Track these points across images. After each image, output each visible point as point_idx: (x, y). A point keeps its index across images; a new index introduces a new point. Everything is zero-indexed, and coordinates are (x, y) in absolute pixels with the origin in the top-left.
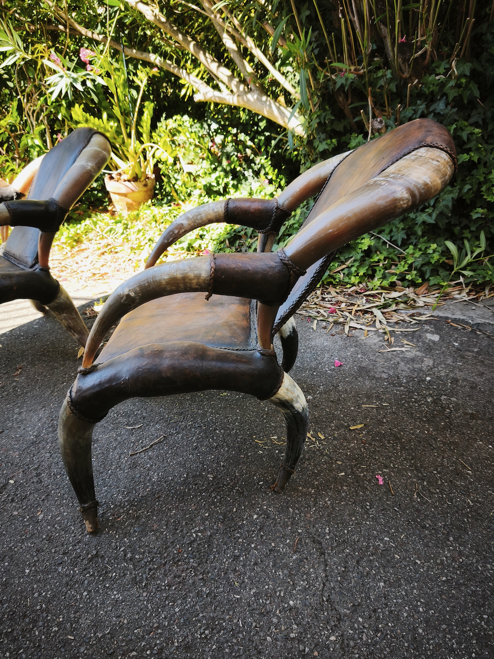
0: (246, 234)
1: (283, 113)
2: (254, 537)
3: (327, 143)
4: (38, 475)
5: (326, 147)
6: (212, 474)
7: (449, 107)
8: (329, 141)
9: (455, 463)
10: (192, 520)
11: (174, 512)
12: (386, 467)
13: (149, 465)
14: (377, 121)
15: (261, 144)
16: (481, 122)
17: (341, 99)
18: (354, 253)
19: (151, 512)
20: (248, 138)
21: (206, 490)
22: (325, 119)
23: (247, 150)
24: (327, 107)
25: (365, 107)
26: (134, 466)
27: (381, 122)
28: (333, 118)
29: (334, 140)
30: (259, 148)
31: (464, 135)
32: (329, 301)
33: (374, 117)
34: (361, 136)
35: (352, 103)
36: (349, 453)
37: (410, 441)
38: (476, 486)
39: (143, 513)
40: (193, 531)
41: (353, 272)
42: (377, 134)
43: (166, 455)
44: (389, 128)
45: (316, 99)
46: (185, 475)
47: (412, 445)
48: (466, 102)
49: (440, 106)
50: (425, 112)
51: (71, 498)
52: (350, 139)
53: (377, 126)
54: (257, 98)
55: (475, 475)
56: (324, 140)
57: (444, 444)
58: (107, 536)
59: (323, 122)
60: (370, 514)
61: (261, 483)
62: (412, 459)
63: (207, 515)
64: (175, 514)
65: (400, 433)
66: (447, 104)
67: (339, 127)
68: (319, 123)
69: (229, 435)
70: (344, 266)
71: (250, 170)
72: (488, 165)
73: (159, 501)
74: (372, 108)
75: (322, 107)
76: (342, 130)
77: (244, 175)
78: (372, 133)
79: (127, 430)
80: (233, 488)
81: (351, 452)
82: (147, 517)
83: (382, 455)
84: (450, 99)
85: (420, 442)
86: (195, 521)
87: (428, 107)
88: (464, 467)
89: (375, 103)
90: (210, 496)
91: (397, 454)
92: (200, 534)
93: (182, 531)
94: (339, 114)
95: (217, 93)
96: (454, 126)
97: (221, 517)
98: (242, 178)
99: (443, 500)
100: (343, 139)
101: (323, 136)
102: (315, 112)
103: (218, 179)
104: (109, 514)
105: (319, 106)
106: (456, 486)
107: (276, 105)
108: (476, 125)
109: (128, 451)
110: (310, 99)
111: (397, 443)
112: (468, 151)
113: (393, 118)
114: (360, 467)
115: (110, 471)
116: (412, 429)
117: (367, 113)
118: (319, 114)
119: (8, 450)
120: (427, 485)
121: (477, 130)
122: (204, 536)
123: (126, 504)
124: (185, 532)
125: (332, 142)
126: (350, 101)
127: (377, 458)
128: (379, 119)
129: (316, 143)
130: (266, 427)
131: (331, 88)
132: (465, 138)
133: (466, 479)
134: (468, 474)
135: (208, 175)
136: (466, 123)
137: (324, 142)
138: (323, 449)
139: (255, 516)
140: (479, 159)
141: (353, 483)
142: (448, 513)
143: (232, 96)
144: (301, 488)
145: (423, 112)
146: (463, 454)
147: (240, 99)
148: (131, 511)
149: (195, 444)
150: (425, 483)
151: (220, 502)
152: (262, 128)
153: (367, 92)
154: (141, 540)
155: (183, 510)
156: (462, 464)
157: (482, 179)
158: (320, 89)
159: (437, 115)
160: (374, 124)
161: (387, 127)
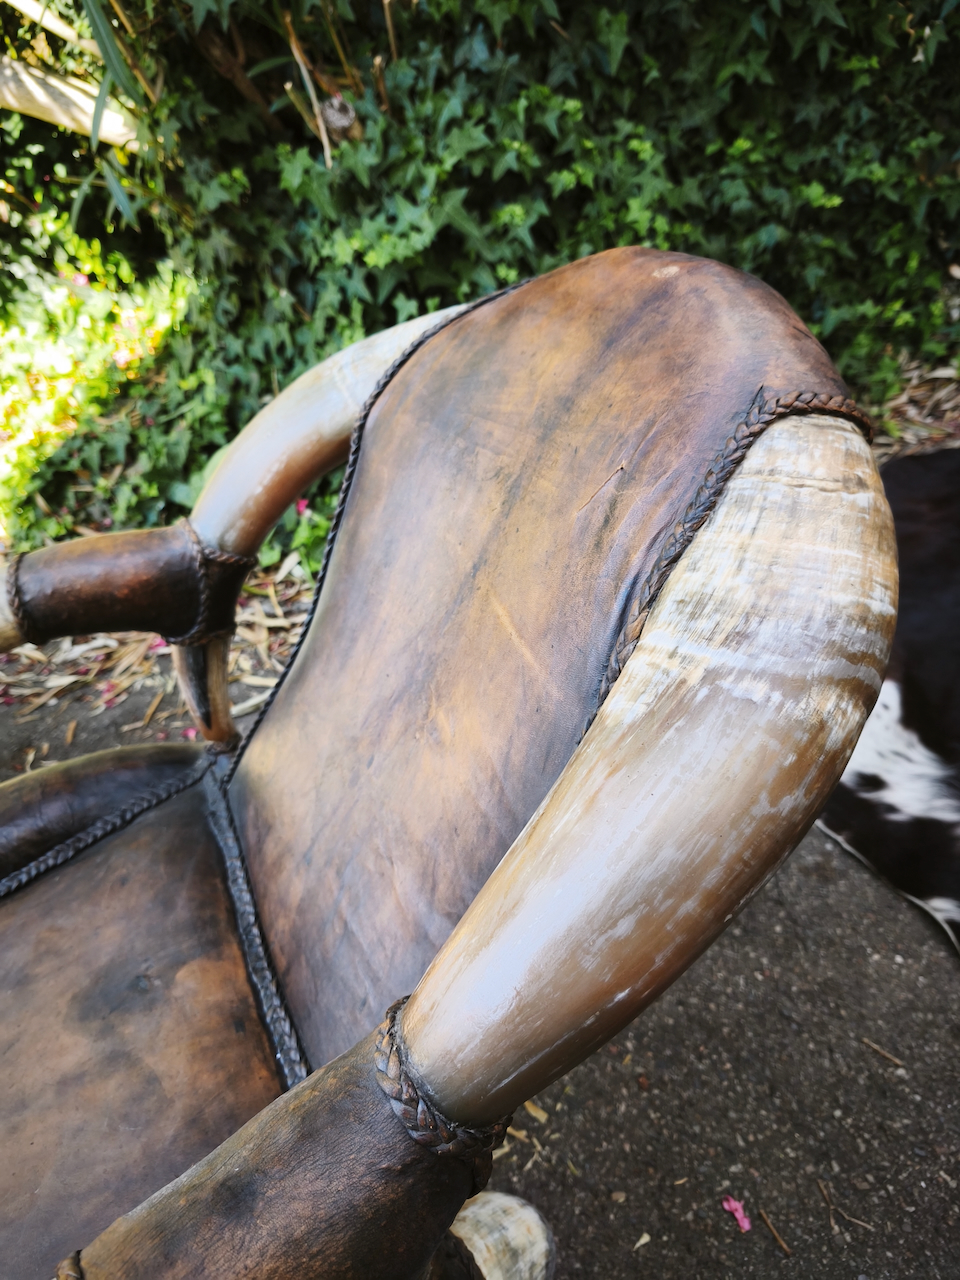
0: (85, 464)
1: (62, 95)
3: (222, 186)
5: (225, 196)
7: (500, 54)
8: (224, 178)
9: (860, 1055)
12: (731, 1154)
14: (332, 106)
15: (30, 181)
16: (573, 82)
17: (217, 52)
22: (193, 116)
24: (188, 81)
25: (289, 71)
27: (343, 109)
28: (214, 111)
29: (237, 173)
30: (28, 192)
31: (550, 121)
33: (323, 96)
34: (303, 154)
35: (250, 63)
36: (627, 1147)
37: (739, 1025)
38: (936, 1116)
42: (344, 145)
44: (370, 123)
45: (148, 60)
47: (750, 1041)
48: (531, 32)
49: (476, 51)
50: (446, 70)
52: (277, 161)
53: (340, 121)
55: (915, 1077)
56: (211, 177)
57: (810, 996)
59: (190, 124)
62: (773, 1090)
65: (708, 1009)
66: (492, 46)
67: (238, 132)
68: (183, 132)
71: (26, 260)
72: (614, 187)
74: (311, 73)
75: (173, 85)
76: (246, 137)
77: (11, 276)
78: (334, 145)
81: (631, 1138)
83: (705, 1114)
84: (498, 29)
85: (760, 1018)
87: (448, 56)
88: (885, 1062)
89: (311, 55)
91: (735, 1091)
94: (225, 96)
96: (523, 103)
99: (892, 1204)
100: (259, 162)
101: (204, 165)
102: (162, 102)
105: (166, 83)
106: (897, 1138)
108: (565, 90)
110: (135, 66)
111: (715, 1050)
112: (565, 162)
113: (369, 93)
114: (673, 1187)
116: (726, 982)
117: (300, 86)
118: (172, 103)
120: (843, 1170)
121: (572, 105)
125: (231, 177)
126: (242, 57)
127: (697, 1129)
128: (336, 102)
129: (192, 186)
131: (181, 25)
132: (553, 129)
133: (904, 1099)
134: (901, 1080)
136: (546, 90)
137: (214, 184)
138: (561, 1161)
140: (596, 179)
141: (681, 1260)
142: (923, 1246)
145: (440, 73)
146: (862, 1017)
150: (836, 1168)
152: (16, 134)
153: (284, 26)
156: (875, 1052)
157: (610, 225)
158: (152, 32)
159: (475, 75)
160: (328, 116)
161: (362, 120)
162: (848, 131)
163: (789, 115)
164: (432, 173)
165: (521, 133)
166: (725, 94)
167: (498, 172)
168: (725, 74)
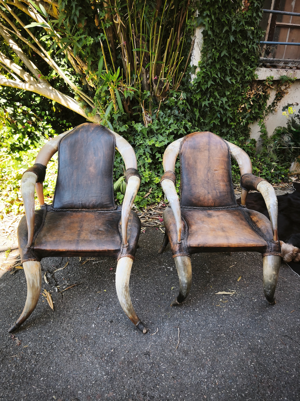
2: (269, 350)
3: (124, 127)
4: (145, 395)
5: (124, 130)
6: (222, 334)
7: (180, 113)
10: (242, 360)
11: (232, 362)
13: (192, 348)
17: (125, 103)
18: (151, 186)
19: (225, 369)
20: (29, 109)
21: (230, 343)
23: (32, 118)
26: (186, 353)
29: (126, 125)
32: (154, 215)
34: (139, 124)
36: (251, 292)
39: (222, 372)
40: (249, 364)
41: (156, 196)
43: (191, 337)
46: (213, 342)
49: (176, 112)
51: (181, 392)
52: (132, 124)
54: (46, 88)
56: (122, 125)
58: (224, 395)
60: (285, 314)
61: (243, 325)
63: (244, 353)
64: (234, 363)
69: (203, 309)
70: (149, 194)
73: (220, 362)
74: (144, 110)
79: (154, 336)
80: (237, 335)
82: (226, 372)
86: (244, 360)
87: (171, 112)
90: (235, 344)
92: (253, 364)
93: (246, 368)
95: (10, 80)
97: (250, 350)
98: (35, 137)
101: (121, 123)
103: (19, 140)
104: (210, 385)
107: (60, 94)
109: (171, 347)
113: (154, 115)
115: (179, 364)
119: (102, 396)
122: (255, 363)
123: (210, 374)
124: (247, 367)
128: (149, 116)
130: (211, 296)
135: (11, 137)
139: (259, 341)
143: (24, 84)
144: (256, 318)
147: (32, 87)
148: (217, 376)
149: (196, 323)
151: (241, 344)
154: (238, 385)
155: (234, 358)
159: (175, 116)
160: (147, 118)
161: (153, 120)
162: (230, 134)
163: (221, 131)
164: (168, 132)
165: (183, 127)
166: (212, 125)
167: (179, 133)
168: (212, 122)
